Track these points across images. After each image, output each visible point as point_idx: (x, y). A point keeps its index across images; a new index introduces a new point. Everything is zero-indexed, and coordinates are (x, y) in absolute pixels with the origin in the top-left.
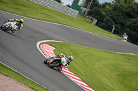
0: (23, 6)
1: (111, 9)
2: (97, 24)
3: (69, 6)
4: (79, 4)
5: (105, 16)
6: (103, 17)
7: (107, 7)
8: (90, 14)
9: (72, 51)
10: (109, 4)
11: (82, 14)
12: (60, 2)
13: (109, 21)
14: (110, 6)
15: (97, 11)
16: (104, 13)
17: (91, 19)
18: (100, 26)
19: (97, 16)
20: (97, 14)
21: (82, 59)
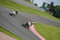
0: (21, 7)
1: (59, 8)
2: (53, 15)
3: (41, 7)
4: (45, 6)
5: (56, 12)
6: (55, 12)
7: (58, 7)
8: (50, 10)
9: (42, 27)
10: (58, 6)
11: (46, 11)
12: (37, 6)
13: (58, 13)
14: (59, 7)
15: (53, 9)
16: (56, 10)
17: (50, 13)
18: (54, 16)
19: (53, 12)
20: (53, 11)
21: (46, 31)
